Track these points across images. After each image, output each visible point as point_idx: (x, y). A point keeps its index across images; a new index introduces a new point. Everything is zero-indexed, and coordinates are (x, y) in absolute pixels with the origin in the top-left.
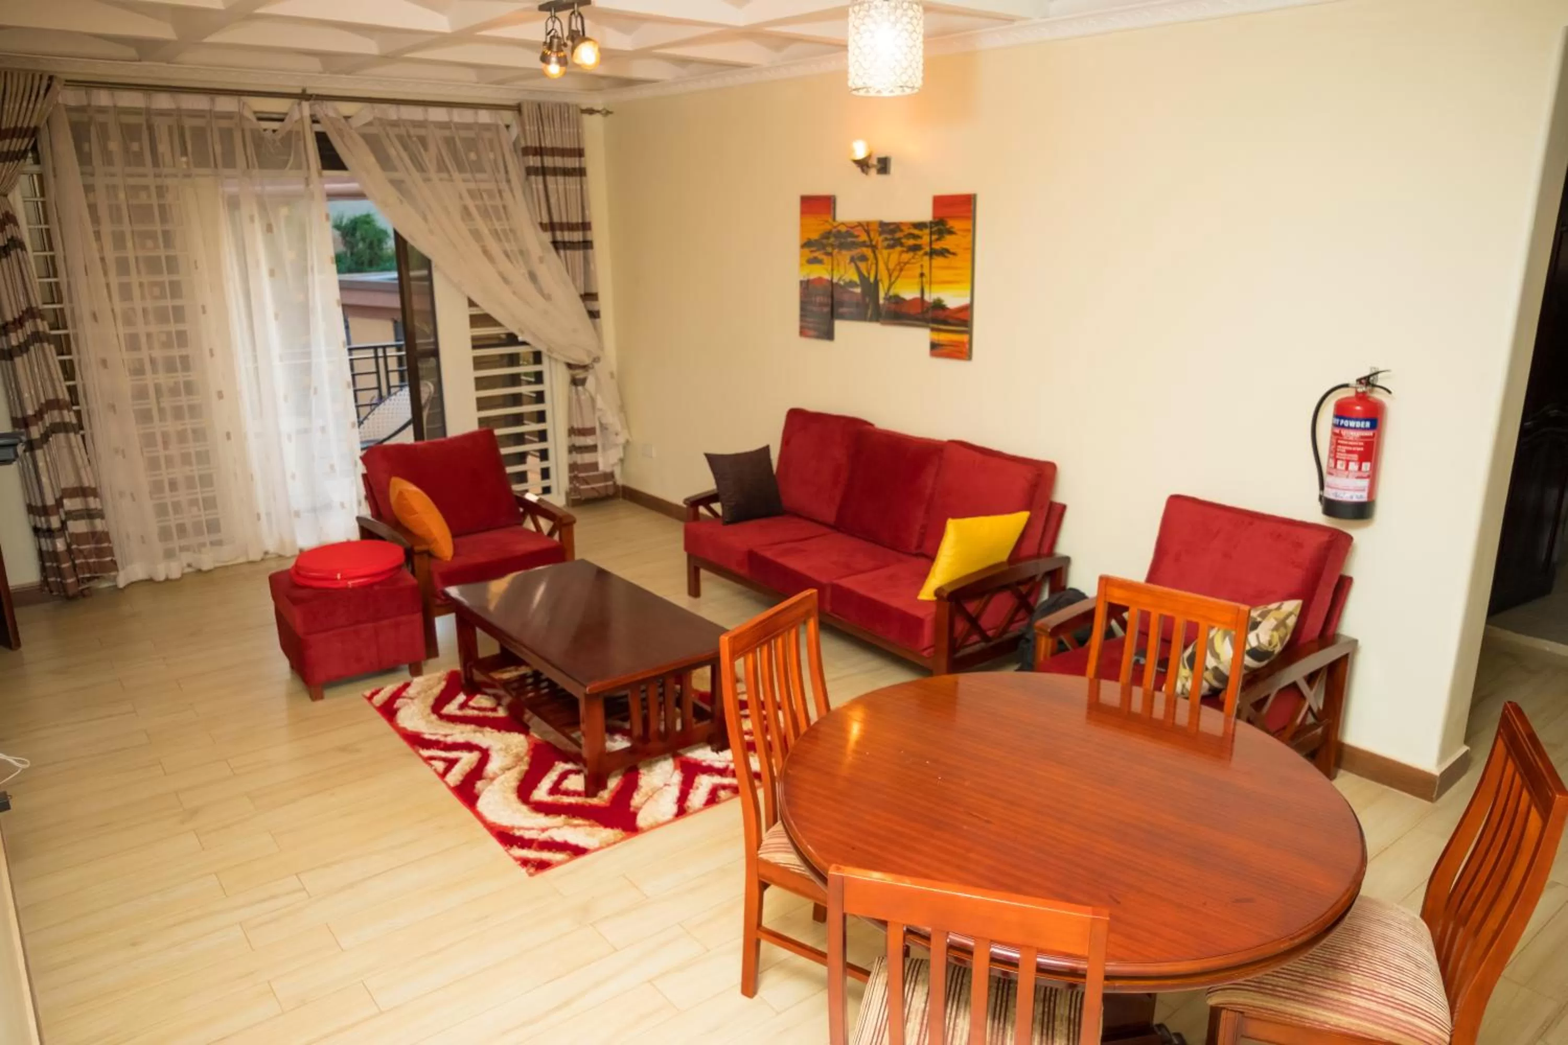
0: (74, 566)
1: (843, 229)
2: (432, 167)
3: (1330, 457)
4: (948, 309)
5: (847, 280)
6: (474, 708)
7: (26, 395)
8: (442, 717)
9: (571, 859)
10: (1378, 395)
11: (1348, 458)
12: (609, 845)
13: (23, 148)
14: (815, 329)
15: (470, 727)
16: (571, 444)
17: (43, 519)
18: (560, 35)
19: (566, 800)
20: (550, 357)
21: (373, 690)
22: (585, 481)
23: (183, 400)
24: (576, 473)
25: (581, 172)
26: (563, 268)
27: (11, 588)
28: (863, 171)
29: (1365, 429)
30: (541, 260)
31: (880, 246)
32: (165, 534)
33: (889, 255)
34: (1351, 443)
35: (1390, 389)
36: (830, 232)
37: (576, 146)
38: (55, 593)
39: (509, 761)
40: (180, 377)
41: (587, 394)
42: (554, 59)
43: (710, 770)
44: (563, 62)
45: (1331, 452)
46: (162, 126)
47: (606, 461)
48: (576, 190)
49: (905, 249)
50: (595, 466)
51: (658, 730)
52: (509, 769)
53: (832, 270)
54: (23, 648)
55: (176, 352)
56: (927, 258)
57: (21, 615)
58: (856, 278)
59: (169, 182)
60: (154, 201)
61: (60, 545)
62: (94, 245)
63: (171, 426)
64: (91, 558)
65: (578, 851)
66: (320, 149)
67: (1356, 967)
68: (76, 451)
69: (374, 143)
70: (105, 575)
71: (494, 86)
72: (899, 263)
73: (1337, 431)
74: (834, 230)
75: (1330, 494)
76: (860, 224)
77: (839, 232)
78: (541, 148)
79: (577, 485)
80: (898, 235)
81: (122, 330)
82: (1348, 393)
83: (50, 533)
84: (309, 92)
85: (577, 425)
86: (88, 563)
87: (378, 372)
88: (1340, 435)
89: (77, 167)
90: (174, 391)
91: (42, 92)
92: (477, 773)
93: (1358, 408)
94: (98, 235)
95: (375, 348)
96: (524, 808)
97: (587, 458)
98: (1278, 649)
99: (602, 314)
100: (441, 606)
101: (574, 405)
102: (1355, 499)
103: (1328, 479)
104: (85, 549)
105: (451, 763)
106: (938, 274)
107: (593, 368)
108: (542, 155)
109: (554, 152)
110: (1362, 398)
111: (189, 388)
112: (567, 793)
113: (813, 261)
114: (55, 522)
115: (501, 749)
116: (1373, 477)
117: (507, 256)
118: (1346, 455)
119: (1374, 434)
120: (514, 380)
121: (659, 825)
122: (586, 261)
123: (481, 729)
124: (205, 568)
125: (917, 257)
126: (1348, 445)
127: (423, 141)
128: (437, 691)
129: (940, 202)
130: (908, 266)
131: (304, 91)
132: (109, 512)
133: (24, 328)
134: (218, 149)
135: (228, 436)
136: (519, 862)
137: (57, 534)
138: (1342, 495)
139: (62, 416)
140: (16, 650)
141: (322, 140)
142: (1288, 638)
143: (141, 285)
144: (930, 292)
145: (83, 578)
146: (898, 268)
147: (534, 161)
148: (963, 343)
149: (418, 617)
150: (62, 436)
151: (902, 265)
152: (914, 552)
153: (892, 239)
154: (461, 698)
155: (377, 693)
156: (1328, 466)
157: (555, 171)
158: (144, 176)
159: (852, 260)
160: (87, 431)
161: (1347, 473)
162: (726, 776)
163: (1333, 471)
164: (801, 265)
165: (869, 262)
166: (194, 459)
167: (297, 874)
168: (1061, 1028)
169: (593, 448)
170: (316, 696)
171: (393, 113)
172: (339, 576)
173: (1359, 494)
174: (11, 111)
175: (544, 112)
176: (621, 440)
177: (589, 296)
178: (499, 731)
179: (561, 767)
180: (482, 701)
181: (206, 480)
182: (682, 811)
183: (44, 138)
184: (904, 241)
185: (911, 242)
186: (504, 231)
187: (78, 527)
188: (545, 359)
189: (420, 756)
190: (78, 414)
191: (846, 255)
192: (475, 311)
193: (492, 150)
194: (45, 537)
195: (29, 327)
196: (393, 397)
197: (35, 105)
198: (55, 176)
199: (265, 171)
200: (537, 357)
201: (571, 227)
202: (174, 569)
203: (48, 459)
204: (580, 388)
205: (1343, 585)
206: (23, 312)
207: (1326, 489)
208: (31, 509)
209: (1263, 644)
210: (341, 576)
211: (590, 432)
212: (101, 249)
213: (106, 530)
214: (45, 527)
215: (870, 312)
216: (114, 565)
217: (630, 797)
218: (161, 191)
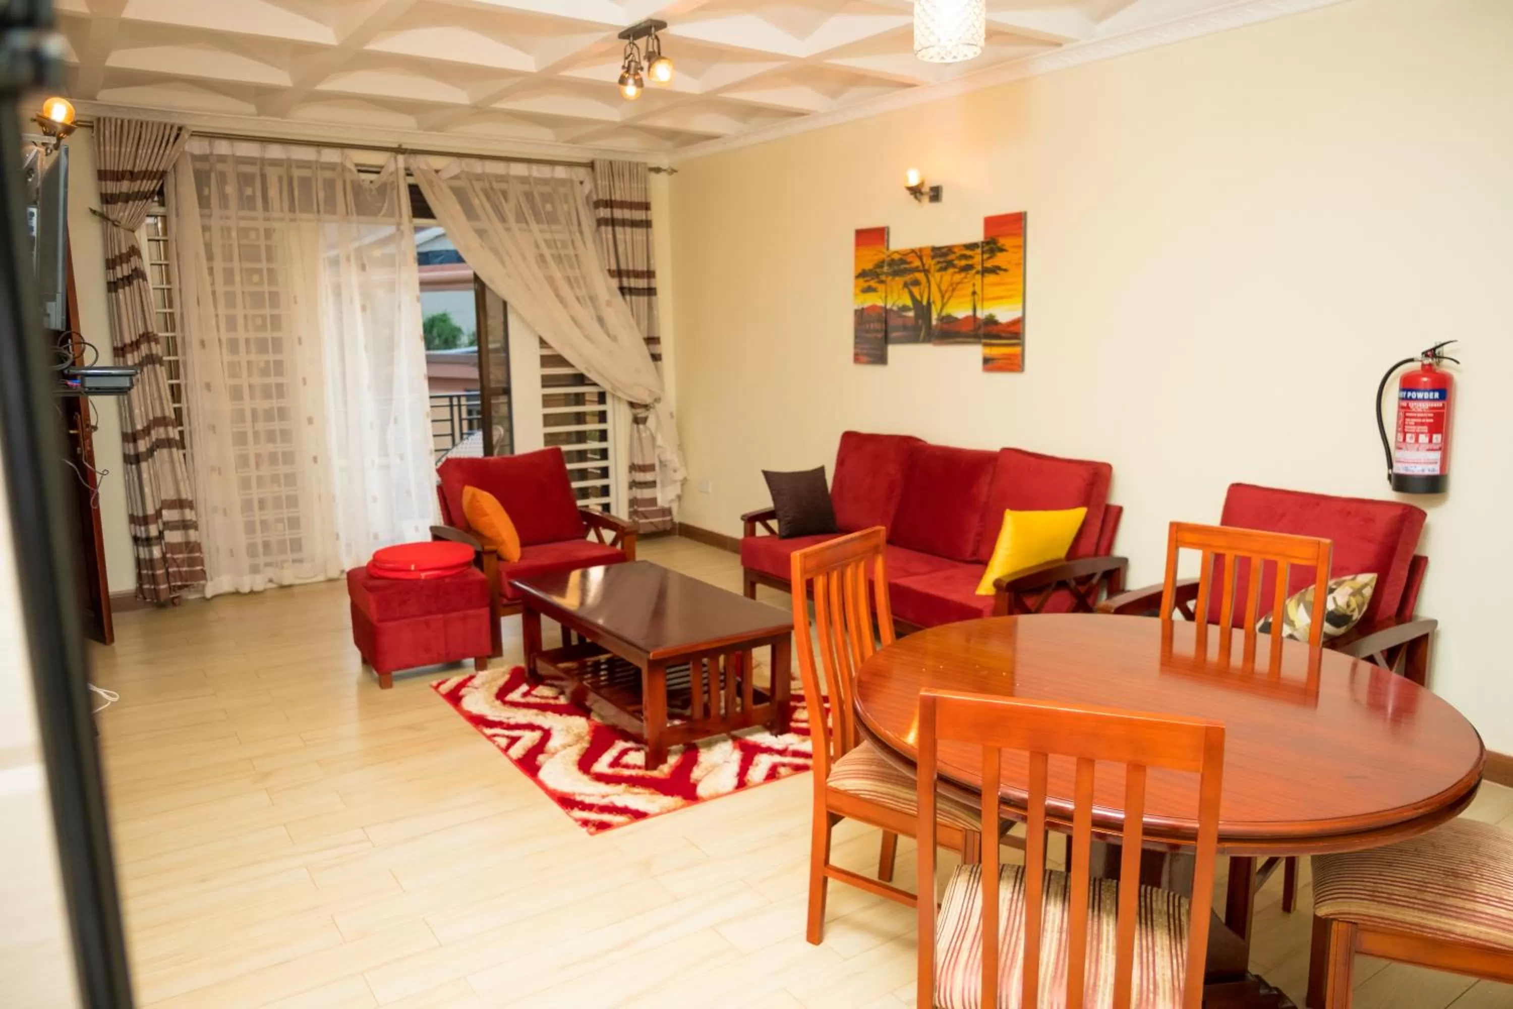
0: (168, 573)
1: (896, 257)
2: (511, 218)
3: (1397, 431)
4: (1000, 324)
5: (901, 305)
6: (536, 696)
7: (137, 411)
8: (505, 703)
9: (632, 822)
10: (1446, 367)
11: (1418, 431)
12: (669, 811)
13: (152, 189)
14: (868, 355)
15: (534, 711)
16: (631, 480)
17: (143, 528)
18: (637, 60)
19: (626, 772)
20: (614, 396)
21: (440, 681)
22: (644, 515)
23: (277, 425)
24: (636, 507)
25: (647, 224)
26: (629, 313)
27: (110, 594)
28: (916, 198)
29: (1434, 400)
30: (609, 303)
31: (932, 271)
32: (252, 551)
33: (941, 277)
34: (1419, 415)
35: (1458, 360)
36: (883, 262)
37: (644, 200)
38: (148, 600)
39: (570, 739)
40: (275, 403)
41: (648, 433)
42: (631, 81)
43: (769, 750)
44: (639, 83)
45: (1398, 426)
46: (273, 174)
47: (664, 496)
48: (642, 240)
49: (957, 270)
50: (653, 501)
51: (719, 714)
52: (570, 746)
53: (886, 297)
54: (116, 644)
55: (272, 380)
56: (979, 277)
57: (117, 618)
58: (909, 303)
59: (276, 225)
60: (262, 242)
61: (157, 552)
62: (207, 278)
63: (266, 448)
64: (183, 567)
65: (639, 815)
66: (413, 201)
67: (1478, 876)
68: (177, 465)
69: (460, 195)
70: (195, 583)
71: (571, 145)
72: (951, 284)
73: (1404, 404)
74: (887, 259)
75: (1399, 469)
76: (913, 251)
77: (893, 260)
78: (611, 201)
79: (637, 519)
80: (951, 257)
81: (227, 357)
82: (1415, 366)
83: (148, 541)
84: (404, 146)
85: (638, 461)
86: (180, 572)
87: (452, 420)
88: (1408, 407)
89: (197, 210)
90: (269, 416)
91: (172, 140)
92: (539, 748)
93: (1425, 379)
94: (211, 270)
95: (451, 397)
96: (585, 778)
97: (646, 493)
98: (1356, 616)
99: (664, 357)
100: (505, 606)
101: (635, 443)
102: (1427, 473)
103: (1395, 454)
104: (178, 559)
105: (514, 740)
106: (990, 291)
107: (654, 407)
108: (612, 207)
109: (623, 205)
110: (1428, 369)
111: (282, 413)
112: (627, 766)
113: (869, 290)
114: (153, 531)
115: (562, 730)
116: (1444, 449)
117: (578, 299)
118: (1414, 427)
119: (1443, 404)
120: (580, 418)
121: (719, 796)
122: (650, 306)
123: (543, 713)
124: (286, 582)
125: (968, 276)
126: (1416, 417)
127: (504, 194)
128: (501, 681)
129: (991, 223)
130: (960, 286)
131: (400, 146)
132: (202, 524)
133: (140, 351)
134: (321, 195)
135: (315, 459)
136: (580, 823)
137: (154, 541)
138: (1413, 468)
139: (167, 432)
140: (109, 645)
141: (414, 191)
142: (1365, 608)
143: (246, 317)
144: (982, 308)
145: (174, 586)
146: (951, 288)
147: (604, 213)
148: (1015, 355)
149: (485, 612)
150: (165, 451)
151: (954, 286)
152: (969, 559)
153: (944, 262)
154: (524, 688)
155: (443, 682)
156: (1396, 441)
157: (624, 223)
158: (254, 219)
159: (906, 285)
160: (188, 451)
161: (1417, 445)
162: (786, 756)
163: (1403, 445)
164: (856, 295)
165: (922, 286)
166: (282, 481)
167: (362, 828)
168: (1160, 920)
169: (653, 484)
170: (385, 682)
171: (478, 167)
172: (413, 568)
173: (1431, 467)
174: (143, 155)
175: (615, 171)
176: (679, 476)
177: (652, 341)
178: (561, 715)
179: (620, 745)
180: (544, 692)
181: (293, 501)
182: (742, 783)
183: (170, 181)
184: (956, 262)
185: (963, 263)
186: (576, 278)
187: (174, 537)
188: (609, 399)
189: (484, 734)
190: (181, 433)
191: (899, 281)
192: (546, 352)
193: (566, 201)
194: (143, 546)
195: (144, 349)
196: (465, 442)
197: (164, 151)
198: (177, 215)
199: (364, 218)
200: (602, 398)
201: (637, 275)
202: (259, 583)
203: (152, 472)
204: (641, 426)
205: (1418, 565)
206: (140, 336)
207: (1395, 465)
208: (133, 520)
209: (1340, 607)
210: (415, 567)
211: (649, 468)
212: (213, 284)
213: (199, 541)
214: (144, 535)
215: (923, 333)
216: (203, 575)
217: (690, 771)
218: (268, 233)
